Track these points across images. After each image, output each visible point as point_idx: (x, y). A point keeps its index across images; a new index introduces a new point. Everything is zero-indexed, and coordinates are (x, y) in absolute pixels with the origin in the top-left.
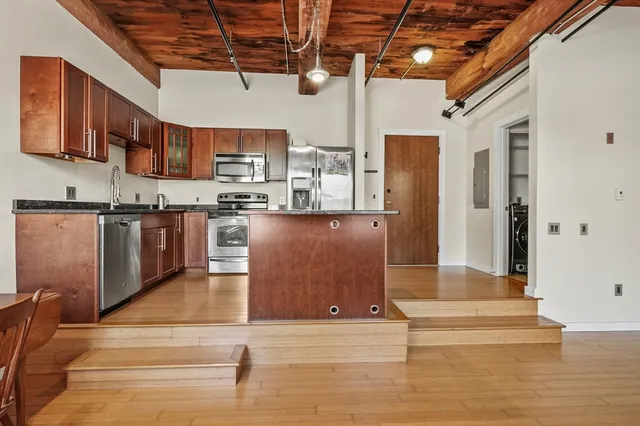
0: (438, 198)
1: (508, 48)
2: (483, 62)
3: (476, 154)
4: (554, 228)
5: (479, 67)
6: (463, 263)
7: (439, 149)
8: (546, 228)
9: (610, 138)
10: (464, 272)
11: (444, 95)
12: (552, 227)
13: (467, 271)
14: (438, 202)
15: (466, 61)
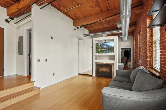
0: (3, 51)
1: (25, 4)
2: (19, 6)
3: (19, 37)
4: (39, 60)
5: (17, 8)
6: (15, 74)
7: (4, 33)
8: (37, 61)
9: (52, 38)
10: (15, 76)
11: (6, 14)
12: (38, 60)
13: (16, 76)
14: (3, 53)
15: (13, 4)
